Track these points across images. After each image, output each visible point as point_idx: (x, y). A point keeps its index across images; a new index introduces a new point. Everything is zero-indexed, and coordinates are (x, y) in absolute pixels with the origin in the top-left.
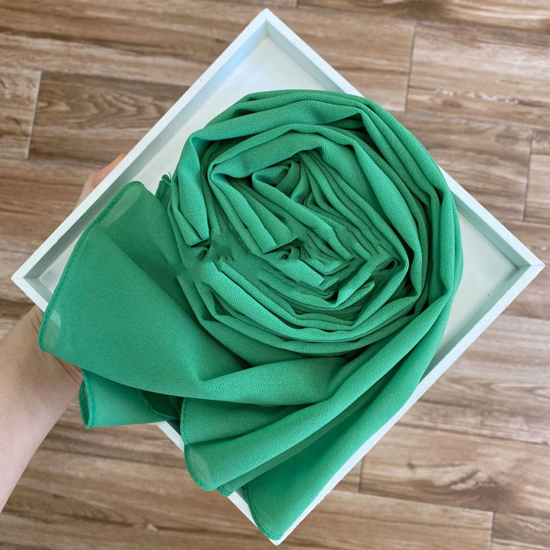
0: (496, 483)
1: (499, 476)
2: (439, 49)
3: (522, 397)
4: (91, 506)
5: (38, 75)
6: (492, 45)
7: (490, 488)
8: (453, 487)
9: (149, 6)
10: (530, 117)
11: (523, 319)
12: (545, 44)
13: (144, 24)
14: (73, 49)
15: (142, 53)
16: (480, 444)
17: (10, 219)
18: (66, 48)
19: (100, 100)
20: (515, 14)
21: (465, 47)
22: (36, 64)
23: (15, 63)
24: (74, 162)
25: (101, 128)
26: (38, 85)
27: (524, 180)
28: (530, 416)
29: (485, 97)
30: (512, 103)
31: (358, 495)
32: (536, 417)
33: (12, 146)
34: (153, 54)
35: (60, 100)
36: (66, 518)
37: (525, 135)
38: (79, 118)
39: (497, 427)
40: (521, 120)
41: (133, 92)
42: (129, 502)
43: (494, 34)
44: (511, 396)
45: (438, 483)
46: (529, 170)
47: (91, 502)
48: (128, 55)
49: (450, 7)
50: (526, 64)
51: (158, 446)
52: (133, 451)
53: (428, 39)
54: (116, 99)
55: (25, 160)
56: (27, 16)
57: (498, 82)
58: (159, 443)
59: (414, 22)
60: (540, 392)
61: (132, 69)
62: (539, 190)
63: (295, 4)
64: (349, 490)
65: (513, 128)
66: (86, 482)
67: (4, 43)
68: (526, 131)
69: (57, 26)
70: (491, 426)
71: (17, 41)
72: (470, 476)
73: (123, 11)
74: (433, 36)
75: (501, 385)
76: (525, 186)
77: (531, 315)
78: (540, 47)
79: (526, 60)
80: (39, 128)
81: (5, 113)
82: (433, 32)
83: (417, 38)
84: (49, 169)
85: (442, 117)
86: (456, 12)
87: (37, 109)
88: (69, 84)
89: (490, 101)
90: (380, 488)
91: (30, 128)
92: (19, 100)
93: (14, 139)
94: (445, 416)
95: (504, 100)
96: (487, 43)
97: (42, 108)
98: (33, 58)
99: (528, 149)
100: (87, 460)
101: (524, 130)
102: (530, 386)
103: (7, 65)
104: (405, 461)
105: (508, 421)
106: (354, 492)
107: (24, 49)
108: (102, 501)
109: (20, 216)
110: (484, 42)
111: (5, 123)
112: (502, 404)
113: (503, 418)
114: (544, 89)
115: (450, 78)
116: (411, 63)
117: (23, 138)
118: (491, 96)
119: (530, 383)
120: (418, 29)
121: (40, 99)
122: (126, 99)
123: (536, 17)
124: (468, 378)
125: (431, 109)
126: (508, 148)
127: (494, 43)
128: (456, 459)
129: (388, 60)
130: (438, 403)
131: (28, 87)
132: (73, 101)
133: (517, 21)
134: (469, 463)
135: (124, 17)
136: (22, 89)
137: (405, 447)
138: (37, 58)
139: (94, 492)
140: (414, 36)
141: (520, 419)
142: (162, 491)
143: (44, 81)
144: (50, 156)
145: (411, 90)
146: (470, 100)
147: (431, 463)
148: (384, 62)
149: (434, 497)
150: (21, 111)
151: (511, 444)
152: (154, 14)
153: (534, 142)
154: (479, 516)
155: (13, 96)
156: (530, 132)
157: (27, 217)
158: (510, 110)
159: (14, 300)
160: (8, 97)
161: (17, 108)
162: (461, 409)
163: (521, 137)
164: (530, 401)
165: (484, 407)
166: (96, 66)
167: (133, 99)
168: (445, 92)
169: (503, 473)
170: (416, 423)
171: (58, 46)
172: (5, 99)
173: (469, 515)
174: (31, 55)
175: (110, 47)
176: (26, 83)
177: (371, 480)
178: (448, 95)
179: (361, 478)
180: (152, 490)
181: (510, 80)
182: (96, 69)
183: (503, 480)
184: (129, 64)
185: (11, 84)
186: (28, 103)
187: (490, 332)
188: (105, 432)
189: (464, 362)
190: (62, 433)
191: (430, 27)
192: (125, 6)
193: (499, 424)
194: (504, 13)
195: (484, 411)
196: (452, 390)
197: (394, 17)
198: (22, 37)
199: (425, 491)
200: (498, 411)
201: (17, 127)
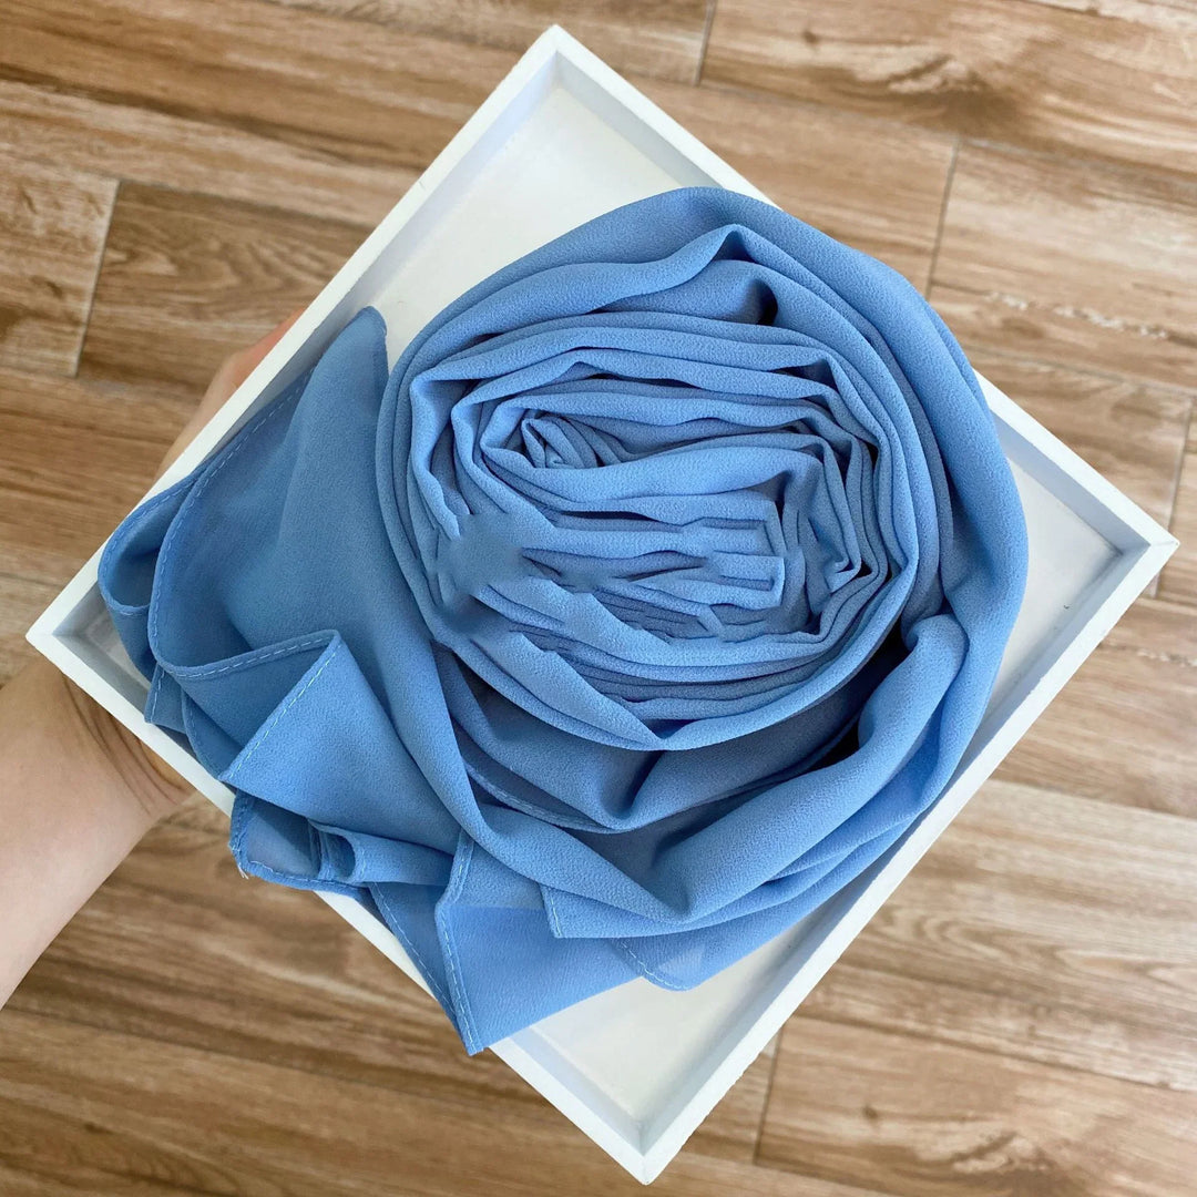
0: (1051, 1164)
1: (1059, 1148)
2: (1004, 202)
3: (1123, 982)
4: (169, 1156)
5: (110, 188)
6: (1122, 205)
7: (1039, 1174)
8: (959, 1166)
9: (370, 53)
10: (1189, 370)
11: (1138, 812)
13: (354, 93)
14: (191, 136)
15: (347, 159)
16: (1024, 1076)
17: (26, 508)
18: (176, 133)
19: (247, 257)
20: (1175, 139)
21: (1060, 204)
22: (105, 164)
23: (58, 158)
24: (179, 390)
25: (243, 319)
26: (108, 211)
27: (1165, 510)
28: (1137, 1024)
29: (1096, 317)
30: (1154, 337)
31: (751, 1168)
32: (1148, 1026)
33: (42, 345)
34: (371, 162)
35: (155, 249)
36: (111, 1177)
37: (1175, 410)
38: (196, 293)
39: (1061, 1042)
40: (1171, 377)
41: (319, 243)
42: (252, 1151)
43: (1128, 178)
44: (1098, 978)
45: (925, 1156)
46: (1178, 489)
47: (168, 1146)
48: (314, 159)
49: (1038, 112)
50: (1191, 251)
51: (324, 1034)
52: (267, 1042)
53: (983, 178)
54: (281, 256)
55: (68, 377)
56: (96, 53)
57: (1127, 286)
58: (324, 1027)
59: (954, 138)
60: (1160, 973)
61: (322, 193)
63: (694, 75)
64: (733, 1157)
65: (1150, 392)
66: (160, 1103)
67: (37, 110)
68: (1179, 401)
69: (160, 82)
70: (1051, 1040)
71: (66, 107)
72: (997, 1145)
73: (309, 59)
74: (994, 172)
75: (1080, 953)
76: (1165, 522)
77: (1156, 806)
79: (1191, 244)
80: (105, 310)
81: (30, 269)
82: (995, 164)
83: (957, 176)
84: (119, 403)
85: (998, 355)
86: (1047, 123)
87: (102, 264)
88: (177, 214)
89: (1108, 330)
90: (802, 1158)
91: (84, 308)
92: (64, 240)
93: (46, 329)
94: (952, 1012)
95: (1136, 329)
96: (1110, 198)
97: (113, 263)
98: (100, 148)
99: (1179, 443)
100: (166, 1052)
101: (1173, 398)
102: (1141, 958)
103: (43, 160)
105: (1087, 1032)
106: (743, 1162)
107: (82, 128)
108: (194, 1145)
109: (52, 502)
110: (1102, 195)
111: (28, 290)
112: (1076, 993)
113: (1078, 1024)
115: (1027, 271)
116: (941, 229)
117: (68, 328)
118: (1108, 318)
119: (1141, 952)
120: (963, 155)
121: (109, 244)
122: (304, 260)
124: (1008, 933)
125: (975, 335)
126: (1137, 436)
127: (1127, 201)
128: (970, 1107)
129: (892, 219)
130: (940, 981)
131: (86, 213)
132: (185, 254)
133: (1179, 155)
134: (996, 1116)
135: (311, 74)
136: (72, 218)
137: (862, 1072)
138: (110, 149)
139: (176, 1125)
140: (952, 171)
141: (1113, 1028)
142: (325, 1133)
143: (122, 204)
144: (126, 373)
145: (936, 290)
146: (1062, 321)
147: (915, 1111)
148: (883, 223)
149: (918, 1185)
150: (68, 268)
151: (1088, 1081)
152: (377, 72)
155: (50, 232)
156: (1188, 404)
157: (65, 505)
158: (1149, 351)
160: (39, 232)
161: (57, 259)
162: (986, 998)
163: (1165, 413)
164: (1138, 992)
165: (1038, 997)
166: (241, 177)
167: (320, 260)
168: (1011, 302)
169: (1067, 1143)
170: (890, 1021)
171: (159, 125)
172: (33, 237)
174: (97, 143)
175: (275, 138)
176: (81, 205)
177: (785, 1138)
178: (1016, 308)
179: (761, 1133)
180: (305, 1127)
181: (1151, 286)
182: (240, 187)
183: (1066, 1157)
184: (314, 180)
185: (47, 205)
186: (83, 250)
187: (1065, 836)
188: (208, 995)
189: (1003, 898)
190: (114, 990)
191: (988, 152)
192: (315, 49)
193: (1068, 1038)
194: (1152, 134)
195: (1038, 1005)
196: (974, 956)
197: (910, 123)
198: (79, 100)
199: (897, 1171)
200: (1069, 1008)
201: (55, 301)
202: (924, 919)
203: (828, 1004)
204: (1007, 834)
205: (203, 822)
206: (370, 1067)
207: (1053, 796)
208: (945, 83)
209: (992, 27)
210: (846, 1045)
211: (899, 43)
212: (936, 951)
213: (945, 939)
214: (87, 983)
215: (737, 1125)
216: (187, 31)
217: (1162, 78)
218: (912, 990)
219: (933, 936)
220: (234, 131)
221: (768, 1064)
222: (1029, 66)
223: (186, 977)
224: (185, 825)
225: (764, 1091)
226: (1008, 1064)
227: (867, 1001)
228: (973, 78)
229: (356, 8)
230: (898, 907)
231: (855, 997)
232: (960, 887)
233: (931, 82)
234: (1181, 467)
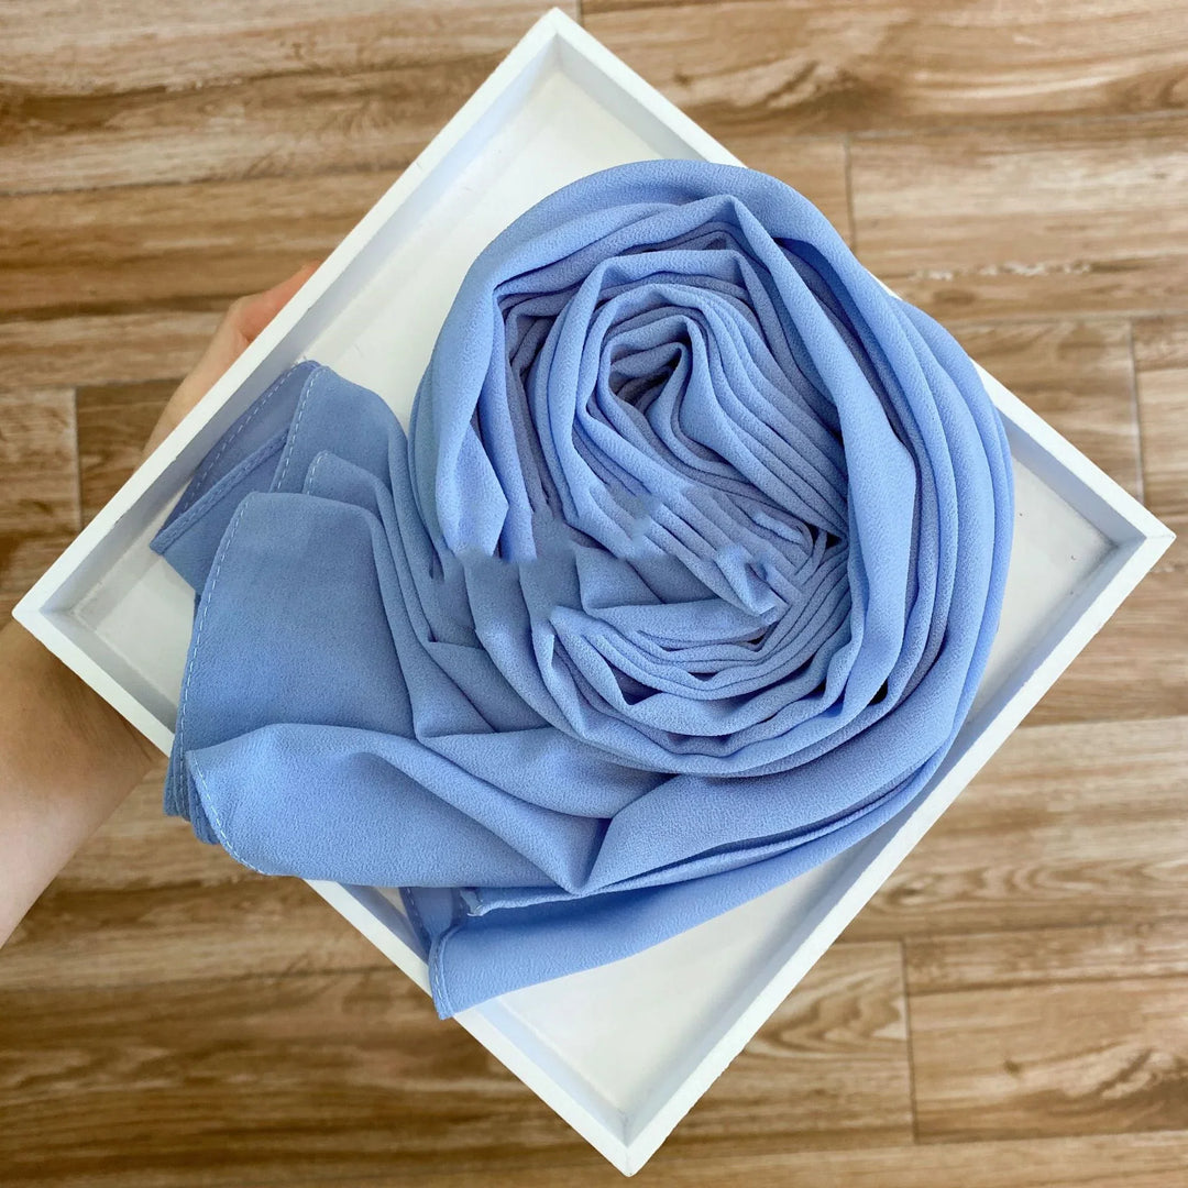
2: (903, 186)
5: (70, 395)
6: (1015, 158)
7: (1183, 1080)
9: (277, 206)
10: (1119, 294)
12: (1122, 135)
13: (273, 247)
14: (130, 329)
16: (1144, 994)
18: (116, 330)
20: (1047, 82)
21: (958, 172)
22: (58, 377)
23: (13, 384)
26: (72, 421)
27: (1132, 430)
29: (1020, 269)
30: (1078, 272)
31: (914, 1151)
35: (125, 443)
37: (1117, 335)
39: (1172, 953)
40: (1104, 305)
43: (1013, 130)
45: (1073, 1093)
46: (1139, 406)
49: (913, 92)
50: (1092, 183)
51: (485, 1132)
52: (436, 1153)
53: (877, 167)
57: (1040, 232)
58: (484, 1125)
59: (842, 137)
62: (1167, 445)
64: (895, 1144)
65: (1090, 325)
68: (1118, 326)
69: (88, 287)
70: (1160, 953)
71: (8, 334)
72: (1137, 1065)
73: (220, 227)
74: (889, 159)
75: (1165, 865)
76: (1136, 442)
78: (1114, 143)
79: (1089, 176)
81: (16, 493)
82: (887, 151)
83: (855, 172)
86: (925, 99)
87: (81, 471)
88: (139, 405)
89: (1032, 277)
90: (959, 1125)
91: (75, 517)
92: (35, 459)
93: (47, 546)
94: (1062, 952)
95: (1060, 269)
96: (1003, 153)
97: (91, 468)
98: (50, 364)
99: (1128, 364)
101: (1112, 324)
103: (2, 390)
104: (998, 1061)
106: (906, 1146)
107: (28, 349)
110: (994, 153)
111: (19, 514)
112: (1173, 903)
113: (1180, 932)
114: (1138, 231)
115: (941, 243)
116: (853, 225)
118: (1032, 266)
120: (856, 150)
121: (83, 450)
123: (1093, 80)
124: (1095, 865)
126: (1088, 369)
127: (1016, 152)
128: (1102, 1036)
130: (1043, 926)
131: (52, 428)
133: (1054, 95)
134: (1130, 1037)
135: (227, 241)
136: (42, 436)
137: (993, 1030)
138: (60, 362)
140: (848, 168)
143: (83, 410)
146: (989, 281)
147: (1052, 1053)
149: (1074, 1121)
150: (52, 484)
152: (289, 223)
153: (1139, 346)
154: (1171, 1143)
155: (24, 455)
156: (1127, 327)
158: (1077, 286)
159: (120, 887)
160: (14, 458)
161: (37, 479)
162: (1090, 930)
163: (1109, 340)
165: (1138, 917)
166: (189, 355)
168: (936, 276)
170: (1007, 977)
171: (98, 327)
172: (9, 464)
173: (1151, 1144)
174: (46, 360)
175: (209, 309)
176: (46, 422)
177: (940, 1112)
178: (944, 279)
179: (914, 1111)
181: (1065, 225)
185: (14, 430)
186: (60, 463)
187: (1122, 760)
188: (367, 1125)
189: (1079, 834)
190: (277, 1145)
191: (877, 141)
192: (224, 216)
193: (1177, 947)
194: (1023, 83)
195: (1139, 925)
196: (1069, 895)
197: (800, 133)
198: (17, 324)
199: (1052, 1114)
200: (1169, 919)
201: (48, 518)
202: (1012, 873)
203: (945, 976)
204: (1069, 773)
205: (317, 965)
206: (535, 1151)
207: (1100, 727)
208: (818, 88)
209: (848, 25)
210: (971, 1010)
211: (766, 62)
212: (1033, 900)
213: (1036, 886)
214: (252, 1145)
215: (890, 1111)
216: (100, 233)
217: (1020, 28)
218: (1019, 942)
219: (1025, 887)
220: (169, 314)
221: (904, 1047)
222: (893, 51)
223: (342, 1113)
224: (303, 974)
225: (906, 1073)
226: (1127, 986)
227: (982, 964)
228: (845, 77)
229: (254, 166)
230: (986, 869)
231: (969, 964)
232: (1037, 834)
233: (806, 91)
234: (1137, 387)
